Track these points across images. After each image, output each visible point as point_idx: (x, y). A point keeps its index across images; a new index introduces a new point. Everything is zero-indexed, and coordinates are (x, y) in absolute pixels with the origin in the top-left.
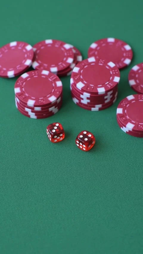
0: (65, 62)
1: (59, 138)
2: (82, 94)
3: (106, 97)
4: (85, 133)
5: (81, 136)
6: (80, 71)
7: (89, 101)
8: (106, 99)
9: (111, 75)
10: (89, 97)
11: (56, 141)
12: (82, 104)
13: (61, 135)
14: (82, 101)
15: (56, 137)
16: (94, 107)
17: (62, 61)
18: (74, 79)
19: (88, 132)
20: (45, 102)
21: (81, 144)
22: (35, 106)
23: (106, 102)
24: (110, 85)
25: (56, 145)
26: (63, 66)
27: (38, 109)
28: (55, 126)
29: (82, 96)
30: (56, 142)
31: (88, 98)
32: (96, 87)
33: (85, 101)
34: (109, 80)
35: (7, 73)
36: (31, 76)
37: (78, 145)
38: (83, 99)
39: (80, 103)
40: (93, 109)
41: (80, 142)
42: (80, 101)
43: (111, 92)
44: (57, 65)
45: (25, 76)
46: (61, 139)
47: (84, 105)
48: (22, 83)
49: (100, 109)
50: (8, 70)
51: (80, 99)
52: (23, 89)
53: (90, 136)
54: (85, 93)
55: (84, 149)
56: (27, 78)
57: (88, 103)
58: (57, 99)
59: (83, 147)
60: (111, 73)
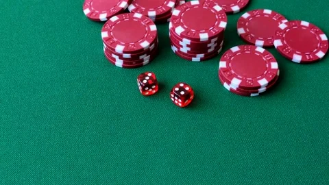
0: (165, 6)
1: (151, 90)
2: (182, 41)
3: (209, 45)
4: (182, 85)
5: (177, 89)
6: (180, 14)
7: (189, 49)
8: (210, 48)
9: (217, 20)
10: (189, 44)
11: (147, 93)
12: (181, 52)
13: (154, 87)
14: (182, 50)
15: (147, 88)
16: (195, 57)
17: (163, 5)
18: (173, 23)
19: (185, 85)
20: (136, 48)
21: (176, 98)
22: (124, 52)
23: (210, 51)
24: (214, 31)
25: (147, 99)
26: (162, 10)
27: (127, 56)
28: (147, 76)
29: (181, 43)
30: (147, 96)
31: (188, 46)
32: (198, 32)
33: (185, 50)
34: (214, 26)
35: (99, 16)
36: (121, 20)
37: (173, 99)
38: (182, 46)
39: (179, 51)
40: (194, 59)
41: (175, 95)
42: (179, 49)
43: (216, 39)
44: (155, 9)
45: (114, 19)
46: (154, 91)
47: (184, 53)
48: (111, 27)
49: (202, 60)
50: (101, 13)
51: (179, 46)
52: (112, 34)
53: (187, 89)
54: (184, 40)
55: (180, 105)
56: (117, 21)
57: (188, 51)
58: (151, 45)
59: (178, 102)
60: (217, 17)
